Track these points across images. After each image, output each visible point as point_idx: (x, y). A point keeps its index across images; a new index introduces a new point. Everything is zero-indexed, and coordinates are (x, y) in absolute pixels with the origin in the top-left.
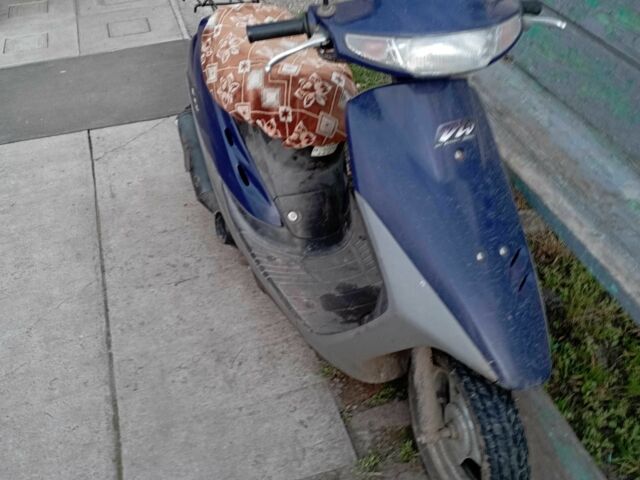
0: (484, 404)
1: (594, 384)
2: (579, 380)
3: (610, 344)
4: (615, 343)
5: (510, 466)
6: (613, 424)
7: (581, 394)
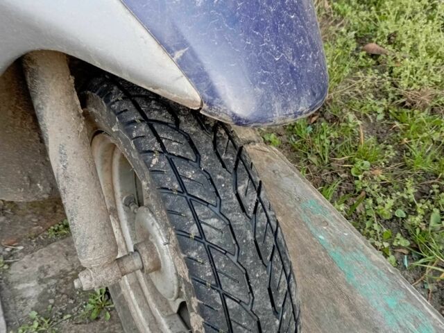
0: (179, 179)
1: (367, 163)
2: (346, 162)
3: (375, 118)
4: (380, 117)
5: (253, 314)
6: (400, 213)
7: (352, 179)
